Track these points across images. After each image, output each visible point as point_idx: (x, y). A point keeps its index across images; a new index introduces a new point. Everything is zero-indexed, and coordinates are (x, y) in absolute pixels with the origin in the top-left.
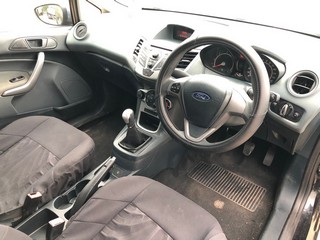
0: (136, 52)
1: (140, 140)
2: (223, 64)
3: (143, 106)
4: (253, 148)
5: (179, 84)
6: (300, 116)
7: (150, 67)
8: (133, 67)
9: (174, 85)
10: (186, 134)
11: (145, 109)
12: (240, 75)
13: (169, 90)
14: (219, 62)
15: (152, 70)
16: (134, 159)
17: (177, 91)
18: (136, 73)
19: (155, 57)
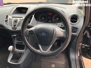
0: (6, 21)
1: (19, 56)
2: (43, 18)
3: (16, 42)
4: (57, 43)
5: (32, 31)
6: (76, 30)
7: (15, 26)
8: (7, 27)
9: (30, 31)
10: (41, 50)
11: (17, 43)
12: (50, 21)
13: (28, 34)
14: (41, 18)
15: (16, 27)
16: (19, 65)
17: (32, 34)
18: (9, 30)
19: (16, 21)
